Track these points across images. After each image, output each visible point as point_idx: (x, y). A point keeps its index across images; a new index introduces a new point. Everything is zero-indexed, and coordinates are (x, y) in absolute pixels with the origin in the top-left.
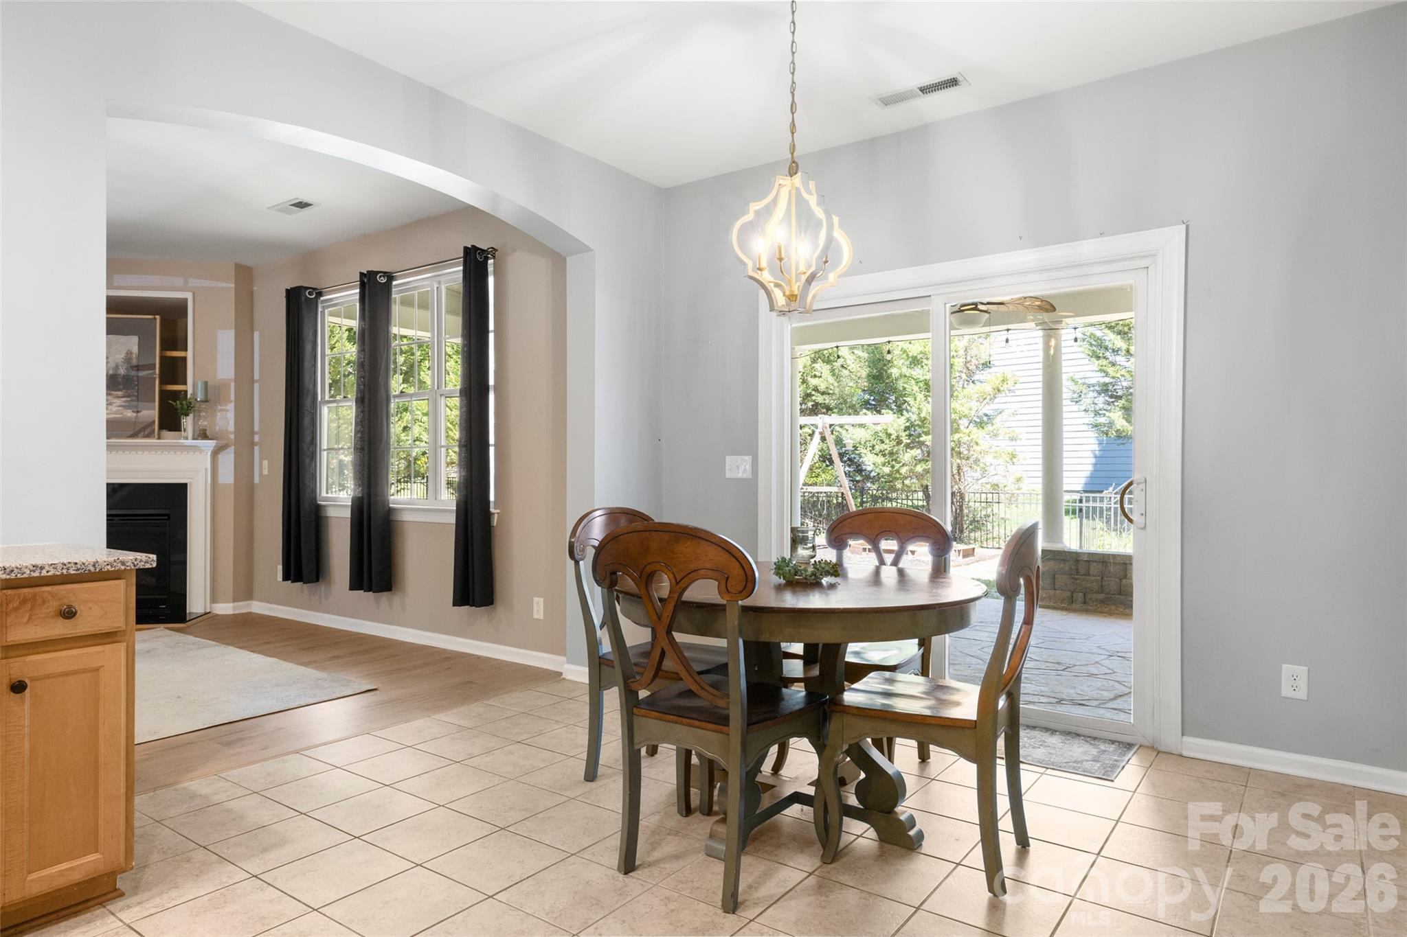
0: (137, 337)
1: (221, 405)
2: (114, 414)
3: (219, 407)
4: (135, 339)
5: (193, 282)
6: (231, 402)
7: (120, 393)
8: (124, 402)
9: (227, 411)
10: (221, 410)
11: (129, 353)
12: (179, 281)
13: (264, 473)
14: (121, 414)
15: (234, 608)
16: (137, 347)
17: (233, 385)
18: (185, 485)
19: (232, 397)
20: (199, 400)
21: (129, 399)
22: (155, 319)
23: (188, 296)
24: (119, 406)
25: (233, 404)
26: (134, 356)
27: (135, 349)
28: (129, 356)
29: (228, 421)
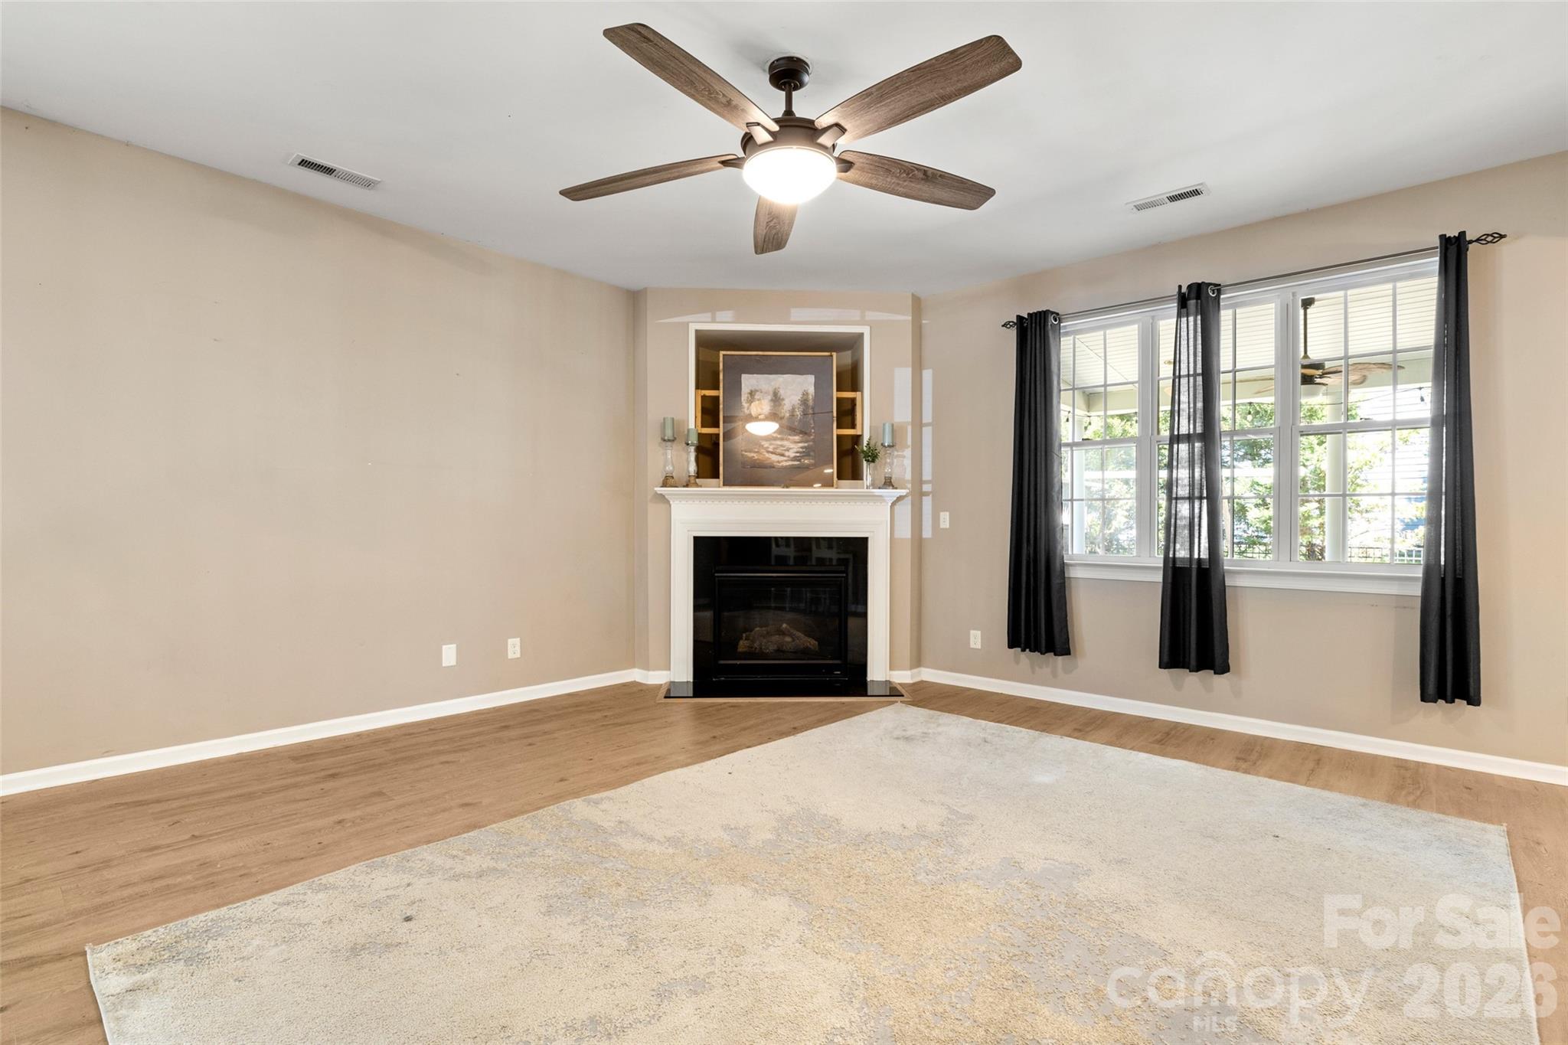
0: (813, 376)
1: (897, 451)
2: (792, 460)
3: (896, 453)
4: (810, 379)
5: (871, 315)
6: (908, 447)
7: (797, 438)
8: (802, 448)
9: (904, 457)
10: (898, 456)
11: (805, 394)
12: (856, 314)
13: (942, 526)
14: (799, 460)
15: (912, 677)
16: (813, 388)
17: (909, 428)
18: (865, 540)
19: (909, 442)
20: (886, 444)
21: (806, 445)
22: (832, 356)
23: (865, 330)
24: (797, 452)
25: (910, 449)
26: (810, 397)
27: (811, 390)
28: (805, 397)
29: (905, 469)
